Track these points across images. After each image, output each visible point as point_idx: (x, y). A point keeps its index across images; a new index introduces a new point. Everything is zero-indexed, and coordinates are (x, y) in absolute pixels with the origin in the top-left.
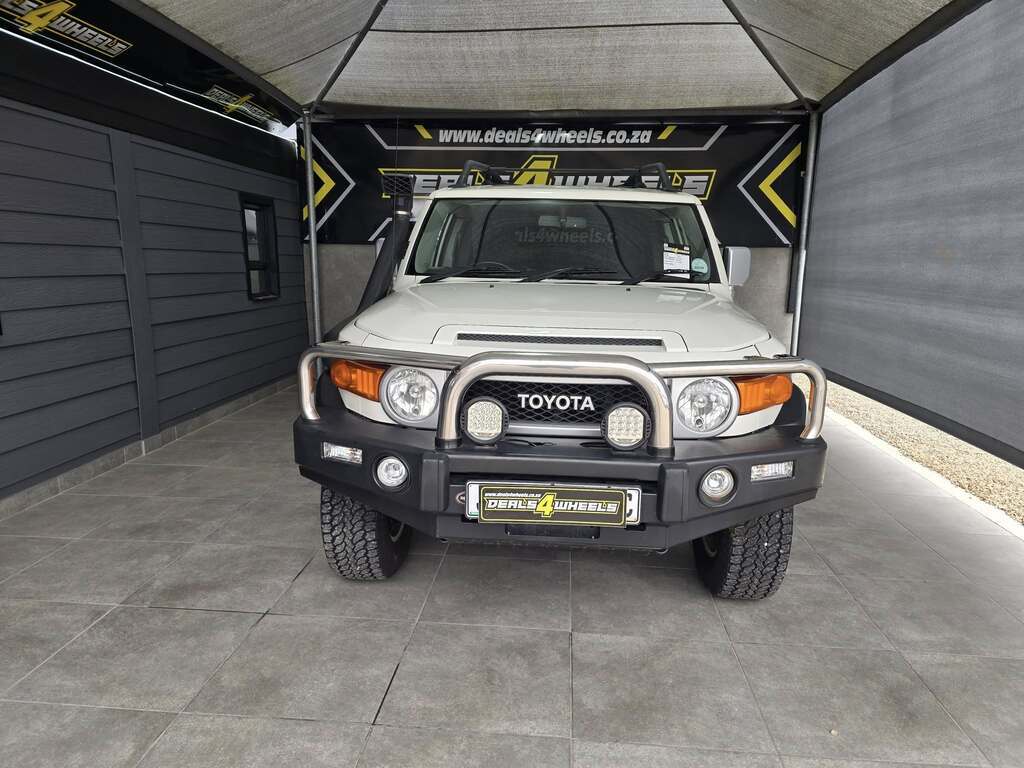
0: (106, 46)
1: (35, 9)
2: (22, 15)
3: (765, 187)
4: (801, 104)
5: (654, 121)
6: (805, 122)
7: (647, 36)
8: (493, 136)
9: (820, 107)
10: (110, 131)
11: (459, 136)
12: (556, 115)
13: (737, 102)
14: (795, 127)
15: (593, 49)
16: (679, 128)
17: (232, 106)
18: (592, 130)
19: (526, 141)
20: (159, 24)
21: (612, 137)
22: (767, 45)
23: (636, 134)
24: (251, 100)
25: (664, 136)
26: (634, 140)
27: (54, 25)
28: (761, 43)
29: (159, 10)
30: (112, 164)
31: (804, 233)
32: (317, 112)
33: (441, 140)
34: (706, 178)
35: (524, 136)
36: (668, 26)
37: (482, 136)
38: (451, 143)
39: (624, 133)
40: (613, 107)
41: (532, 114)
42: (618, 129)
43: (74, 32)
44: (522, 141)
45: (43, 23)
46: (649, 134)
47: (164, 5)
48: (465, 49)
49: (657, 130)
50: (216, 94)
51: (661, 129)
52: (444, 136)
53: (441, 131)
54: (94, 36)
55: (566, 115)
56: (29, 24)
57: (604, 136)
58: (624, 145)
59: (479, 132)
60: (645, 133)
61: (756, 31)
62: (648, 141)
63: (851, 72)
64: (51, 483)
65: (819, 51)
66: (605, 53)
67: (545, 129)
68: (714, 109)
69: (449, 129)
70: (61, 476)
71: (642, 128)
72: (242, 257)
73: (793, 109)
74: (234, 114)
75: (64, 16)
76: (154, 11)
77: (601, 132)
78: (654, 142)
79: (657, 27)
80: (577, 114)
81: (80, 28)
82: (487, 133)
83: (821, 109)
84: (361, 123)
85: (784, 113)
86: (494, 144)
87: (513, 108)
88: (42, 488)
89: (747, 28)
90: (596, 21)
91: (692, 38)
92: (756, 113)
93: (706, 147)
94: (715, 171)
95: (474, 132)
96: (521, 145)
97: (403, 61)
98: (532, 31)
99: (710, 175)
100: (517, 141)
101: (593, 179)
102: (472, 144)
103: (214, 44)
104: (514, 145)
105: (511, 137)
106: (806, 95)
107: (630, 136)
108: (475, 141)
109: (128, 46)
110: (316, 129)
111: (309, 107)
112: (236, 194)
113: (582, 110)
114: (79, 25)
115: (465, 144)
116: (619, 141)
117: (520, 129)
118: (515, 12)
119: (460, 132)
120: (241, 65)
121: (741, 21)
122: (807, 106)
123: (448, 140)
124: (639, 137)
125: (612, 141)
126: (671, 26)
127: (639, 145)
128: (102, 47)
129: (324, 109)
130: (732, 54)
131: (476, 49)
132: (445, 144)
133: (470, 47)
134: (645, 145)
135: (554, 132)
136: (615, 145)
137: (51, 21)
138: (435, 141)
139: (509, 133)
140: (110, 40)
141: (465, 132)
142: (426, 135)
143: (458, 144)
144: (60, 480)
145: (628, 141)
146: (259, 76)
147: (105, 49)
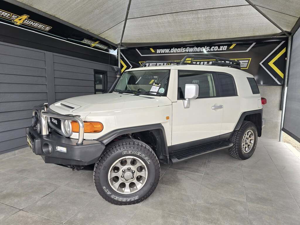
0: (44, 28)
1: (17, 18)
2: (14, 20)
3: (271, 64)
4: (283, 33)
5: (228, 42)
6: (287, 40)
7: (216, 12)
8: (174, 50)
9: (291, 34)
10: (45, 52)
11: (163, 51)
12: (192, 42)
13: (257, 34)
14: (283, 42)
15: (198, 18)
16: (237, 44)
17: (93, 45)
18: (206, 47)
19: (184, 51)
20: (58, 21)
21: (213, 49)
22: (264, 12)
23: (221, 47)
24: (99, 43)
25: (231, 47)
26: (221, 49)
27: (25, 22)
28: (261, 12)
29: (56, 16)
30: (45, 61)
31: (286, 80)
32: (122, 46)
33: (157, 52)
34: (247, 61)
35: (183, 50)
36: (223, 8)
37: (170, 51)
38: (160, 53)
39: (217, 47)
40: (211, 38)
41: (184, 42)
42: (215, 46)
43: (32, 24)
44: (183, 51)
45: (21, 22)
46: (226, 47)
47: (57, 15)
48: (157, 21)
49: (229, 46)
50: (85, 41)
51: (231, 45)
52: (158, 51)
53: (158, 50)
54: (39, 25)
55: (195, 42)
56: (17, 22)
57: (210, 48)
58: (217, 51)
59: (169, 49)
60: (225, 47)
61: (258, 7)
62: (226, 49)
63: (298, 18)
64: (13, 152)
65: (283, 11)
66: (203, 19)
67: (190, 47)
68: (249, 37)
69: (160, 49)
70: (17, 150)
71: (223, 45)
72: (93, 88)
73: (281, 35)
74: (94, 47)
75: (27, 19)
76: (54, 16)
77: (209, 47)
78: (228, 49)
79: (219, 9)
80: (199, 42)
81: (33, 23)
82: (172, 49)
83: (292, 34)
84: (134, 48)
85: (277, 37)
86: (174, 53)
87: (177, 41)
88: (9, 154)
89: (254, 6)
90: (196, 8)
91: (233, 12)
92: (265, 38)
93: (247, 51)
94: (251, 59)
95: (168, 49)
96: (182, 53)
97: (140, 27)
98: (176, 13)
99: (249, 60)
100: (181, 52)
101: (206, 63)
102: (167, 53)
103: (78, 26)
104: (180, 53)
105: (179, 50)
106: (285, 29)
107: (219, 48)
108: (168, 52)
109: (51, 28)
110: (122, 51)
111: (119, 44)
112: (93, 70)
113: (200, 40)
114: (33, 22)
115: (165, 53)
116: (215, 50)
117: (182, 48)
118: (169, 7)
119: (163, 49)
120: (90, 32)
121: (251, 4)
122: (286, 34)
123: (159, 52)
124: (222, 48)
125: (213, 50)
126: (225, 8)
127: (223, 51)
128: (42, 28)
129: (123, 45)
130: (250, 16)
131: (160, 21)
132: (158, 54)
133: (158, 20)
134: (224, 51)
135: (193, 48)
136: (214, 51)
137: (23, 21)
138: (156, 53)
139: (179, 49)
140: (44, 26)
141: (165, 49)
142: (153, 51)
143: (163, 53)
144: (16, 151)
145: (218, 50)
146: (98, 36)
147: (44, 29)
